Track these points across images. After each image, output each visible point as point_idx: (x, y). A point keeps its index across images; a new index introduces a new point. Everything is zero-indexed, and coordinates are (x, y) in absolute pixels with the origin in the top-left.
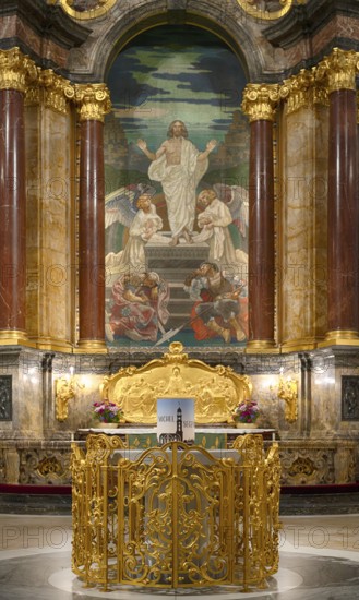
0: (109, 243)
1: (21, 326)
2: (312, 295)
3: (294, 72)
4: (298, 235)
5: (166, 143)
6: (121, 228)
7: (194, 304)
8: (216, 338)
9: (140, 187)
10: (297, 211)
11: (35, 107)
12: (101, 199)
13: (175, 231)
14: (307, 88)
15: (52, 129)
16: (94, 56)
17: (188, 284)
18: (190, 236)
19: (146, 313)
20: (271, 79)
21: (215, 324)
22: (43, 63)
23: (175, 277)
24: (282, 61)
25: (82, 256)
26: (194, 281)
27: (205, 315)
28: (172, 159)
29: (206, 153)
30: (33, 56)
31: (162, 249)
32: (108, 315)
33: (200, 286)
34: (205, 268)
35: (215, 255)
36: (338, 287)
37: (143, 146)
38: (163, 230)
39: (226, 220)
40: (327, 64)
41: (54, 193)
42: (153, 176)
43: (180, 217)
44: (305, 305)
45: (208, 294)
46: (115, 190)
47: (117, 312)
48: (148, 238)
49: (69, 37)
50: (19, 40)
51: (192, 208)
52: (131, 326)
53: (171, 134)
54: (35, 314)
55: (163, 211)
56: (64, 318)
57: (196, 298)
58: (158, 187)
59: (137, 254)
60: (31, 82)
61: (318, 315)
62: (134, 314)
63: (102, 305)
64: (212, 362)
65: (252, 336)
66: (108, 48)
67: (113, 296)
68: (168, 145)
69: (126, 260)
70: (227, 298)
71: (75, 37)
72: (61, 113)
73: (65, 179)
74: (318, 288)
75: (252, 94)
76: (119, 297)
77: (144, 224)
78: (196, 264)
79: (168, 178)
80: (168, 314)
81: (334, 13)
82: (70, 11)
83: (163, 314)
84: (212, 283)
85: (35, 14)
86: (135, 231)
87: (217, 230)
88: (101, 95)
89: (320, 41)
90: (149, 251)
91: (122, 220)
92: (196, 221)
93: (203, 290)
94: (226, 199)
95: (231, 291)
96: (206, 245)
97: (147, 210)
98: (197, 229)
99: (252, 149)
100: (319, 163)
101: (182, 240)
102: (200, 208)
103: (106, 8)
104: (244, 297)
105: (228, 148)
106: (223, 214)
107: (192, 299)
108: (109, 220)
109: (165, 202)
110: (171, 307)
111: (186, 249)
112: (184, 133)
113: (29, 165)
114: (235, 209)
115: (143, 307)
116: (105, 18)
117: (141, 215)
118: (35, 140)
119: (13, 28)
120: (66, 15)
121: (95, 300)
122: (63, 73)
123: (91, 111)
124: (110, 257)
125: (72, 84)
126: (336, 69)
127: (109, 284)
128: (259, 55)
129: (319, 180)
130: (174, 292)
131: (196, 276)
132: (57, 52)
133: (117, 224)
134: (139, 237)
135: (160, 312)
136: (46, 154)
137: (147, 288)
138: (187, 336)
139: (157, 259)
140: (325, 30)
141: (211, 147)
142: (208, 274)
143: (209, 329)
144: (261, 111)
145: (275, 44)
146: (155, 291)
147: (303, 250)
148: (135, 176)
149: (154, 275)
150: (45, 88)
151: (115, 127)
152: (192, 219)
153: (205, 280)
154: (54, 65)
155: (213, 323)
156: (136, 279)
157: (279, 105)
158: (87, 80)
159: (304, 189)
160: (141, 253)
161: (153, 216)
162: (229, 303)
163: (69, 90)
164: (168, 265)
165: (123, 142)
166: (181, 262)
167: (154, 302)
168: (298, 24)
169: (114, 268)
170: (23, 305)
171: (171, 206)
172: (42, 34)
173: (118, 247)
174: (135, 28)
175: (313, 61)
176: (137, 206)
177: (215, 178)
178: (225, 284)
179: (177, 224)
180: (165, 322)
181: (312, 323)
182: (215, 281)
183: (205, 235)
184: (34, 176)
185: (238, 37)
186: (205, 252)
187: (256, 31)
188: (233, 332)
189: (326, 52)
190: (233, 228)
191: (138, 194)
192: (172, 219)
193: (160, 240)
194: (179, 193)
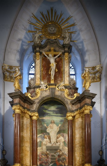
0: (38, 145)
1: (19, 163)
2: (81, 156)
3: (77, 110)
4: (78, 144)
5: (50, 124)
6: (41, 142)
7: (56, 158)
8: (61, 165)
9: (45, 133)
10: (78, 139)
11: (23, 117)
12: (37, 136)
13: (52, 143)
14: (80, 113)
15: (26, 121)
16: (35, 107)
17: (55, 154)
18: (56, 144)
19: (46, 160)
20: (72, 112)
21: (61, 162)
22: (24, 108)
23: (52, 152)
24: (74, 108)
25: (33, 148)
26: (56, 153)
27: (59, 160)
28: (51, 128)
29: (59, 127)
30: (22, 107)
31: (49, 146)
32: (38, 160)
33: (58, 154)
34: (59, 150)
35: (61, 148)
36: (87, 155)
37: (45, 125)
38: (50, 142)
39: (63, 141)
40: (84, 108)
41: (27, 134)
42: (48, 131)
43: (53, 140)
44: (80, 158)
45: (59, 156)
46: (39, 134)
47: (40, 160)
48: (47, 144)
49: (30, 103)
50: (19, 103)
51: (56, 138)
52: (43, 163)
53: (51, 123)
54: (23, 160)
55: (50, 138)
56: (29, 161)
57: (57, 157)
58: (49, 134)
59: (44, 148)
60: (22, 112)
61: (83, 161)
62: (44, 160)
63: (37, 158)
65: (69, 165)
66: (38, 105)
67: (39, 156)
68: (51, 125)
69: (42, 149)
70: (63, 157)
71: (31, 103)
72: (28, 118)
73: (29, 132)
74: (83, 155)
75: (68, 114)
76: (40, 156)
77: (46, 141)
78: (57, 150)
79: (51, 132)
80: (51, 160)
81: (85, 98)
82: (30, 97)
83: (50, 160)
84: (60, 154)
85: (23, 98)
86: (44, 143)
87: (61, 143)
88: (37, 114)
89: (82, 104)
90: (47, 147)
91: (41, 140)
92: (57, 141)
93: (58, 155)
94: (63, 136)
95: (64, 155)
96: (59, 146)
97: (46, 138)
98: (57, 142)
99: (68, 126)
100: (82, 129)
101: (54, 145)
102: (58, 138)
103: (38, 97)
104: (67, 157)
105: (63, 125)
106: (62, 139)
107: (56, 157)
108: (38, 140)
109: (50, 137)
110: (52, 159)
111: (55, 147)
112: (54, 123)
113: (21, 129)
114: (65, 138)
115: (46, 159)
116: (38, 99)
117: (45, 139)
118: (23, 124)
119: (18, 101)
120: (29, 98)
121: (35, 157)
122: (29, 110)
123: (35, 118)
124: (39, 148)
125: (31, 112)
126: (86, 109)
127: (38, 153)
128: (70, 107)
129: (82, 132)
130: (52, 156)
131: (57, 152)
132: (27, 106)
133: (40, 141)
134: (45, 144)
135: (49, 160)
136: (25, 127)
137: (46, 155)
139: (49, 149)
140: (83, 102)
141: (60, 125)
142: (59, 152)
143: (60, 163)
144: (70, 118)
145: (73, 104)
146: (48, 155)
147: (79, 147)
148: (44, 131)
149: (48, 152)
150: (25, 113)
151: (40, 121)
152: (56, 140)
153: (59, 153)
154: (27, 108)
155: (60, 162)
156: (44, 153)
157: (74, 117)
158: (34, 111)
159: (79, 134)
160: (45, 147)
161: (48, 140)
162: (64, 158)
163: (30, 114)
164: (51, 150)
165: (41, 124)
166: (54, 149)
167: (48, 158)
168: (78, 101)
169: (39, 151)
170: (20, 158)
171: (51, 138)
172: (24, 102)
173: (40, 146)
174: (44, 101)
175: (81, 108)
176: (44, 138)
177: (60, 132)
178: (63, 154)
179: (53, 141)
180: (50, 162)
181: (81, 162)
182: (61, 153)
183: (59, 144)
184: (22, 131)
185: (65, 103)
186: (59, 147)
187: (69, 102)
188: (65, 164)
189: (83, 106)
190: (64, 142)
191: (44, 135)
192: (52, 141)
193: (49, 145)
194: (53, 135)
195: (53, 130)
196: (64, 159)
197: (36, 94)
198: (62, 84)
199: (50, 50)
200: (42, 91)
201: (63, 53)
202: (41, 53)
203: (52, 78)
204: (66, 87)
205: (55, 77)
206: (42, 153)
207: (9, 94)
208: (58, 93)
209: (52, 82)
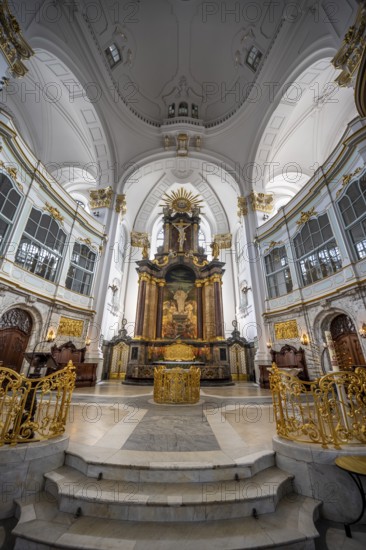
1: (141, 334)
2: (212, 327)
3: (206, 277)
5: (178, 291)
7: (184, 329)
8: (189, 338)
13: (180, 311)
14: (209, 281)
15: (152, 289)
16: (162, 273)
17: (182, 324)
18: (183, 312)
19: (172, 331)
20: (201, 279)
21: (189, 334)
23: (179, 322)
24: (204, 275)
25: (157, 316)
27: (187, 331)
28: (179, 295)
29: (187, 294)
30: (150, 274)
32: (163, 331)
34: (186, 320)
35: (189, 317)
36: (218, 325)
37: (173, 292)
40: (213, 277)
41: (152, 302)
42: (175, 298)
43: (181, 308)
44: (211, 330)
45: (187, 326)
47: (165, 331)
48: (173, 313)
49: (157, 269)
50: (146, 271)
51: (183, 306)
52: (168, 334)
53: (179, 289)
55: (177, 306)
56: (152, 332)
58: (176, 301)
59: (170, 316)
61: (214, 333)
62: (169, 331)
64: (188, 344)
65: (198, 337)
66: (165, 272)
67: (164, 327)
69: (168, 318)
75: (197, 282)
76: (166, 327)
77: (172, 309)
79: (178, 299)
81: (214, 267)
83: (176, 331)
85: (150, 266)
87: (189, 311)
88: (164, 281)
89: (212, 272)
91: (167, 308)
94: (191, 304)
95: (193, 326)
99: (197, 293)
100: (212, 297)
102: (185, 306)
105: (192, 293)
106: (191, 307)
107: (183, 327)
108: (164, 308)
110: (178, 330)
112: (182, 289)
113: (147, 296)
114: (194, 306)
115: (171, 329)
116: (165, 265)
118: (148, 291)
119: (145, 268)
120: (157, 265)
122: (156, 277)
123: (161, 285)
124: (164, 317)
126: (215, 278)
128: (198, 274)
129: (212, 301)
130: (179, 326)
131: (184, 322)
132: (154, 272)
134: (171, 312)
137: (172, 325)
138: (182, 337)
139: (175, 318)
140: (212, 270)
141: (188, 292)
143: (187, 335)
144: (199, 285)
145: (202, 271)
146: (174, 325)
147: (210, 317)
148: (171, 298)
149: (174, 322)
151: (167, 288)
152: (184, 308)
153: (186, 323)
154: (154, 275)
156: (170, 322)
157: (203, 284)
158: (160, 278)
161: (174, 307)
163: (157, 280)
164: (177, 319)
165: (168, 291)
166: (182, 319)
167: (174, 328)
168: (206, 268)
169: (165, 320)
171: (179, 305)
172: (151, 269)
174: (172, 268)
175: (210, 276)
176: (171, 305)
177: (189, 299)
178: (191, 324)
180: (176, 333)
181: (212, 334)
182: (189, 323)
183: (186, 312)
184: (147, 299)
185: (194, 270)
187: (198, 269)
188: (193, 336)
189: (213, 274)
190: (193, 310)
191: (171, 302)
192: (179, 308)
193: (176, 313)
194: (181, 303)
195: (181, 297)
196: (193, 330)
197: (163, 262)
198: (191, 252)
199: (179, 222)
200: (170, 259)
201: (192, 224)
202: (170, 224)
203: (181, 246)
204: (195, 255)
205: (184, 245)
206: (168, 323)
207: (137, 262)
208: (186, 261)
209: (181, 250)
